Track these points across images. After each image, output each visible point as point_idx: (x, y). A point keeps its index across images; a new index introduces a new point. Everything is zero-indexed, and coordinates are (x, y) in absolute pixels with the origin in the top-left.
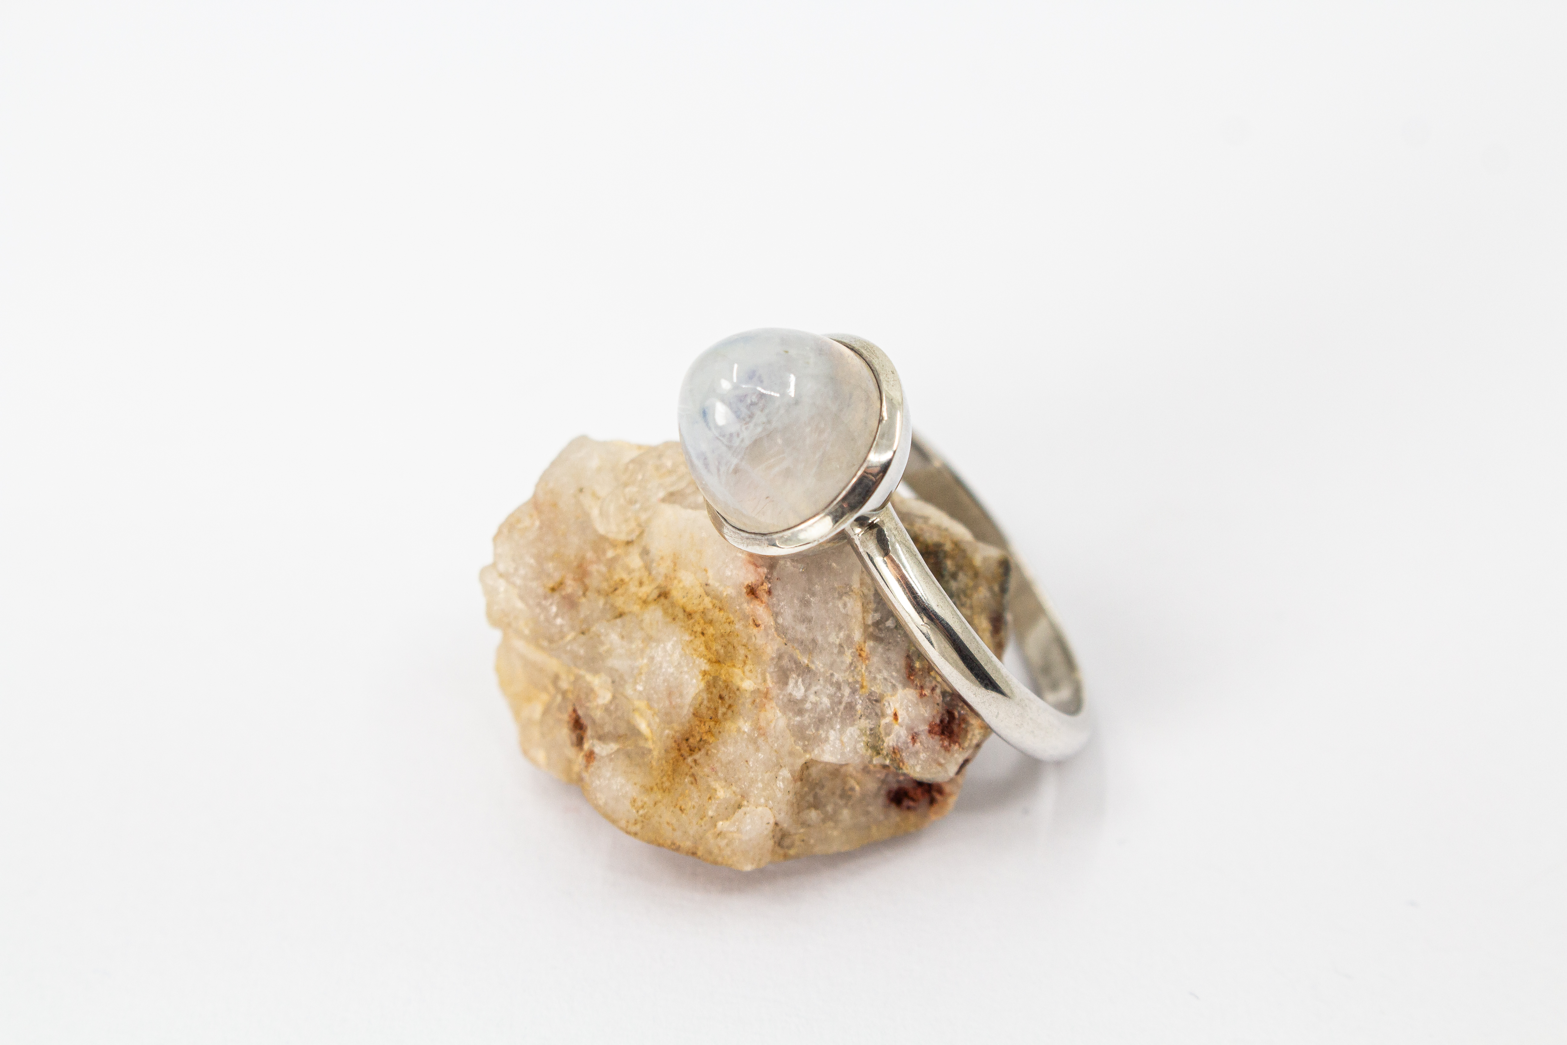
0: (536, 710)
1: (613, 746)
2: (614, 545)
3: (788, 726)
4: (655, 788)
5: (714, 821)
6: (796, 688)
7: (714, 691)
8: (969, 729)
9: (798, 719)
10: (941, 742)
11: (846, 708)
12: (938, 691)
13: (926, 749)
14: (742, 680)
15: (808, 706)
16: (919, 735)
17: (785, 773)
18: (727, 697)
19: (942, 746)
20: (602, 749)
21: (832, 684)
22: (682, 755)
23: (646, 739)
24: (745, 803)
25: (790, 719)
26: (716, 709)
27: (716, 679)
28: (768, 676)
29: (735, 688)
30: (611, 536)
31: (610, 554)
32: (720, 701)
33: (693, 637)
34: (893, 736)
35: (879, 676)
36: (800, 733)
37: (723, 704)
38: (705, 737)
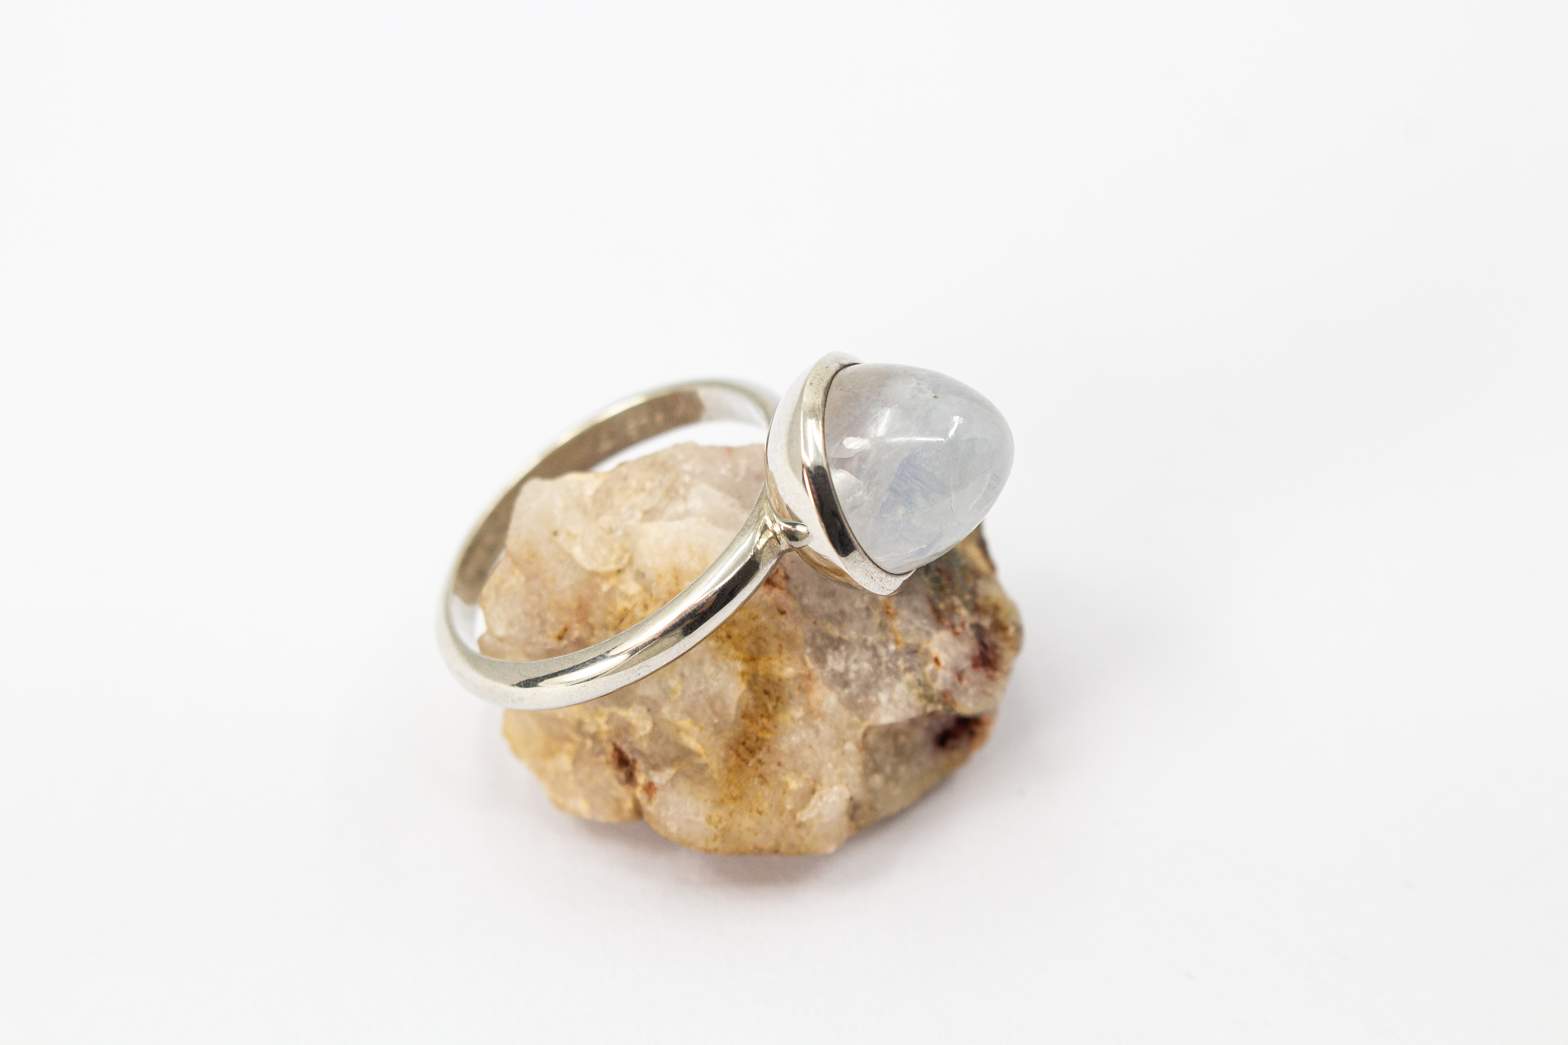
0: (565, 761)
1: (669, 772)
2: (606, 576)
3: (840, 701)
4: (726, 800)
5: (793, 814)
6: (835, 662)
7: (756, 688)
9: (847, 691)
10: (984, 674)
11: (887, 667)
12: (967, 626)
13: (973, 684)
14: (781, 669)
15: (852, 676)
16: (963, 672)
17: (850, 747)
18: (772, 691)
19: (988, 676)
20: (659, 778)
21: (867, 648)
22: (744, 760)
23: (700, 755)
24: (818, 786)
25: (839, 694)
26: (765, 705)
27: (755, 676)
28: (807, 659)
29: (776, 680)
30: (602, 569)
31: (605, 587)
32: (766, 697)
33: (720, 643)
34: (939, 680)
35: (911, 628)
36: (851, 704)
37: (770, 698)
38: (760, 735)
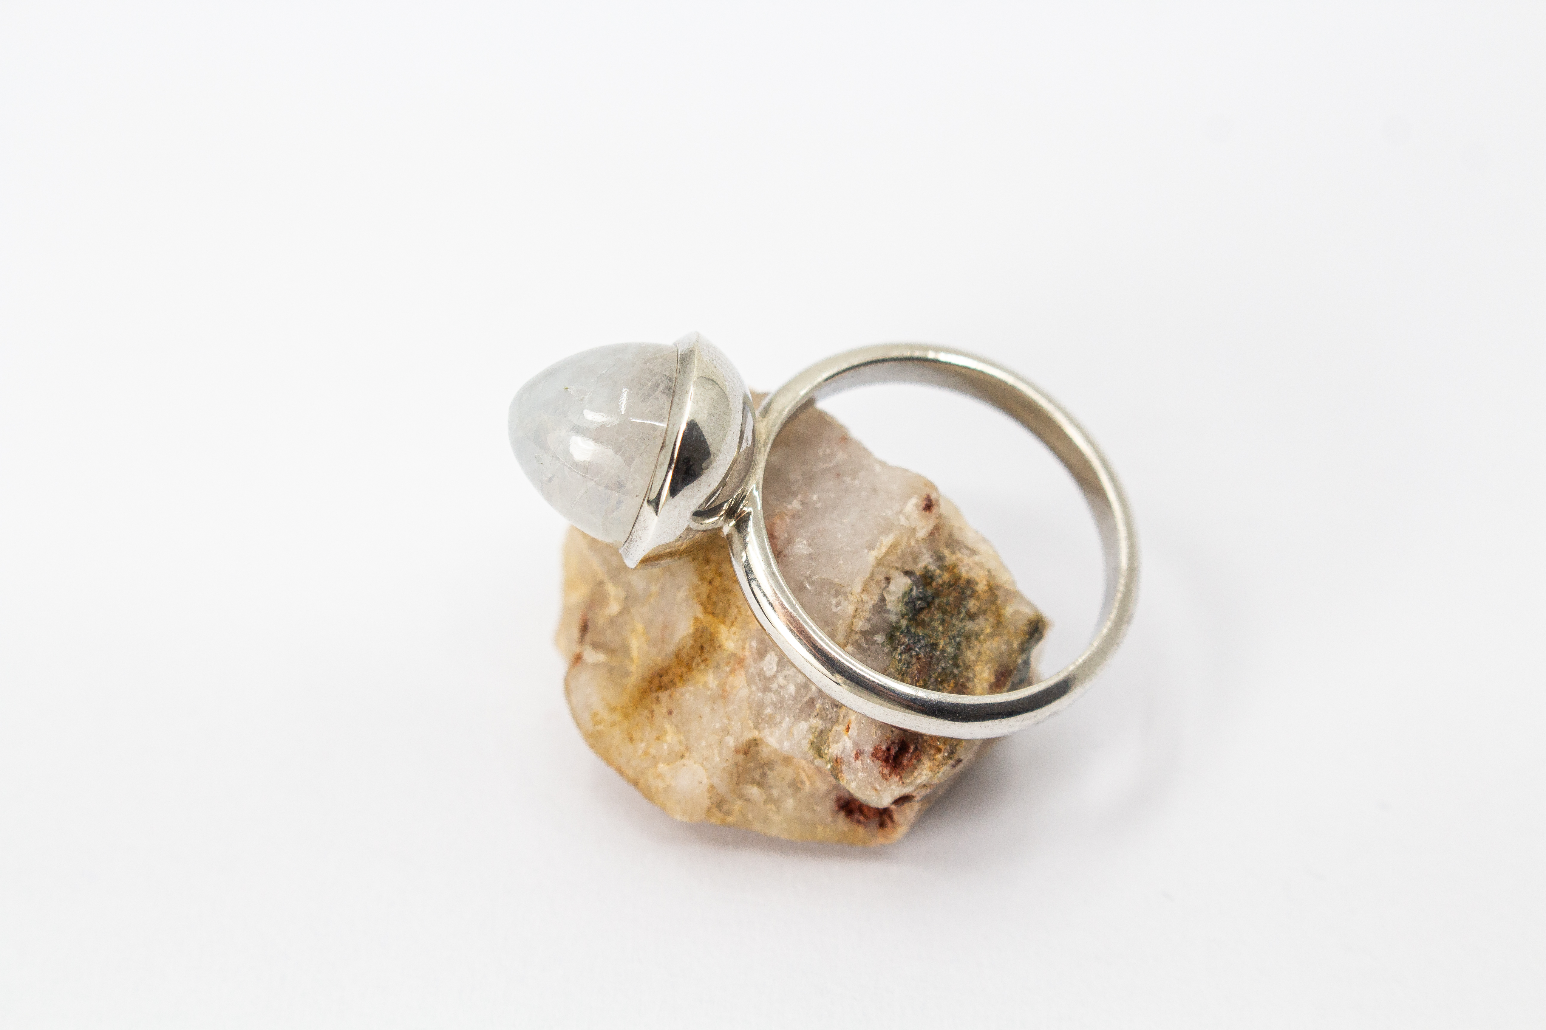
1: (602, 657)
3: (748, 698)
4: (619, 710)
5: (656, 761)
6: (769, 665)
7: (699, 640)
8: (919, 766)
9: (761, 695)
10: (881, 769)
11: (808, 701)
13: (865, 770)
14: (727, 640)
15: (774, 686)
16: (863, 753)
17: (731, 741)
18: (706, 650)
19: (881, 773)
20: (592, 656)
22: (651, 689)
23: (632, 661)
24: (687, 755)
25: (752, 692)
26: (693, 657)
27: (704, 630)
28: (748, 645)
29: (717, 644)
32: (699, 651)
34: (840, 745)
36: (757, 709)
37: (701, 655)
38: (675, 678)
